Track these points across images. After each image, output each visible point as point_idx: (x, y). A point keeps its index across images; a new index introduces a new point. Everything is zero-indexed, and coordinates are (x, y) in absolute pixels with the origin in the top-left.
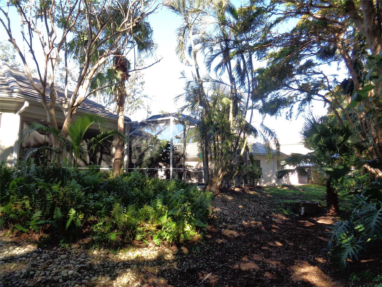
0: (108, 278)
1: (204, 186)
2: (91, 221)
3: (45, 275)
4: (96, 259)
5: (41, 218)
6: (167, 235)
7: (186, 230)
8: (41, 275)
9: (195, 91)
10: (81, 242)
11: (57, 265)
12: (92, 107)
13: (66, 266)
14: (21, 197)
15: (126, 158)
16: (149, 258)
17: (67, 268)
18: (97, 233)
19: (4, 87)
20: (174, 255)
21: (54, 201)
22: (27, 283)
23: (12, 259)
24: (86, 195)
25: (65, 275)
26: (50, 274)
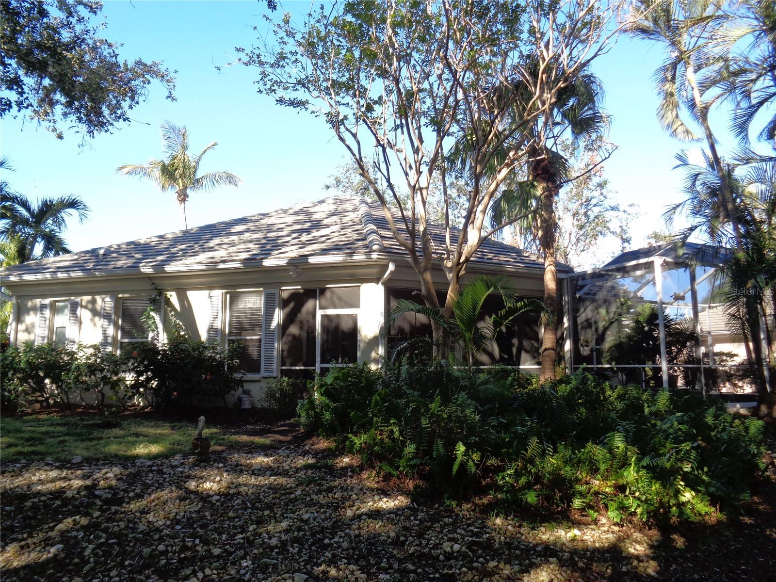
0: (516, 568)
1: (755, 404)
2: (492, 465)
3: (420, 545)
4: (499, 533)
5: (416, 455)
6: (639, 506)
7: (683, 499)
8: (414, 544)
9: (713, 192)
10: (477, 501)
11: (439, 532)
12: (497, 254)
13: (451, 536)
14: (386, 421)
15: (568, 346)
16: (597, 545)
17: (450, 540)
18: (503, 487)
19: (360, 243)
20: (651, 547)
21: (432, 428)
22: (395, 552)
23: (376, 514)
24: (483, 420)
25: (449, 549)
26: (427, 544)
